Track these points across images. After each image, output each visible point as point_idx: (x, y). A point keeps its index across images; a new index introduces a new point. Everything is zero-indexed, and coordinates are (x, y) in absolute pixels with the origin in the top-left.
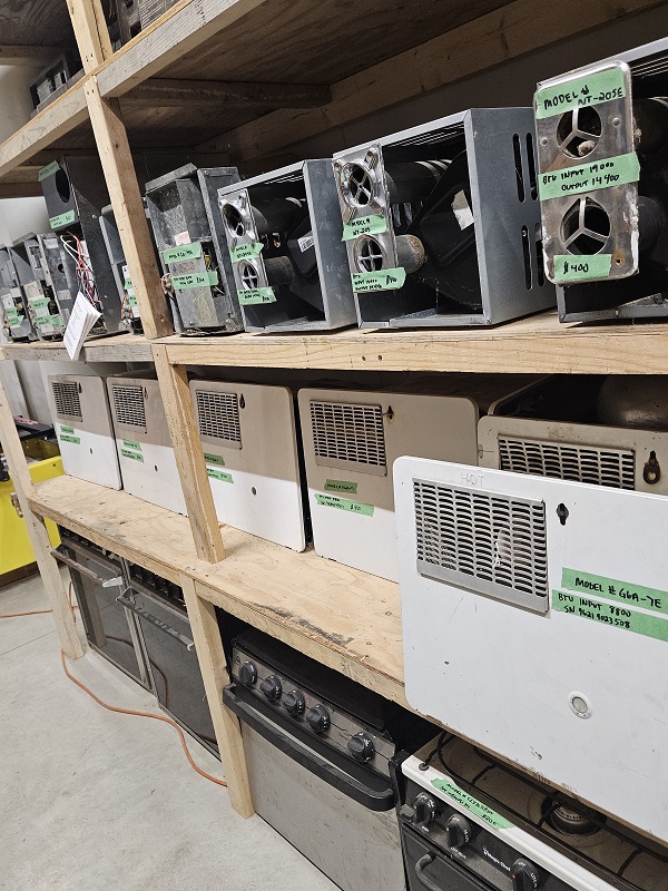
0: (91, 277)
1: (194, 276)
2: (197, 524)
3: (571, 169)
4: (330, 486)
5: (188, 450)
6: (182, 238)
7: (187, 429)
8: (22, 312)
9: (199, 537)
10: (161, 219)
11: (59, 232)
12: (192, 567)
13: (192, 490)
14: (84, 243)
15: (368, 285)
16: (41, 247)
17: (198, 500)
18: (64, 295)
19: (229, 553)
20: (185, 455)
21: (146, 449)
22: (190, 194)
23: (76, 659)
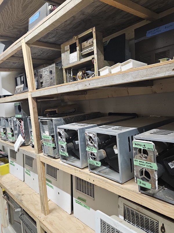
0: (23, 131)
1: (49, 143)
2: (42, 204)
3: (141, 161)
4: (79, 198)
5: (42, 184)
6: (47, 133)
7: (43, 178)
8: (5, 133)
9: (43, 208)
10: (43, 127)
11: (17, 118)
12: (40, 216)
13: (42, 194)
14: (23, 122)
15: (92, 163)
16: (12, 120)
17: (44, 198)
18: (16, 132)
19: (50, 212)
20: (41, 185)
21: (31, 173)
22: (50, 124)
23: (5, 228)
